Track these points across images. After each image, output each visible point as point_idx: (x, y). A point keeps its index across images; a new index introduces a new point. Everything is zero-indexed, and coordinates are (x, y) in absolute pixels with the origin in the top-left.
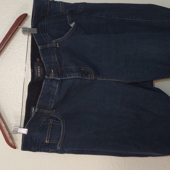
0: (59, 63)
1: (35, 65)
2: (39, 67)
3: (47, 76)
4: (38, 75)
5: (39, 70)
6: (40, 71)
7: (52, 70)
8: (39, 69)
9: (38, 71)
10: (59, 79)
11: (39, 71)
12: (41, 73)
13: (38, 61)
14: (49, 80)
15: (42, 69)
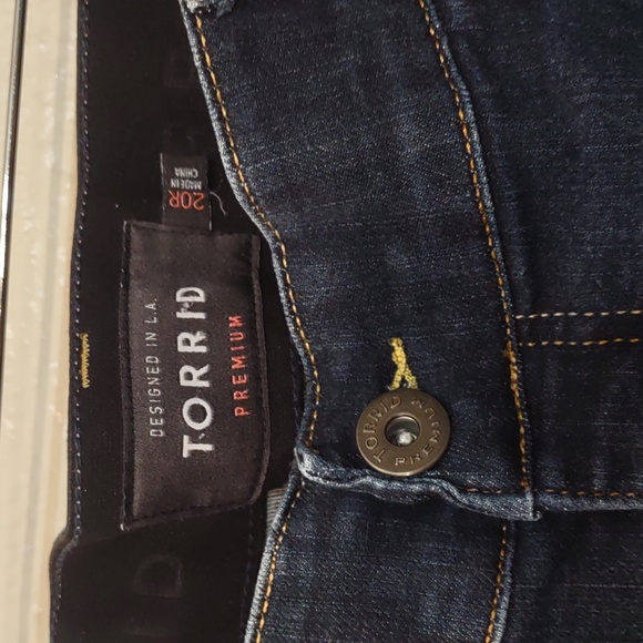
0: (514, 231)
1: (135, 259)
2: (190, 298)
3: (320, 450)
4: (175, 430)
5: (191, 343)
6: (215, 359)
7: (399, 355)
8: (192, 326)
9: (173, 361)
10: (524, 508)
11: (195, 360)
12: (218, 394)
13: (177, 201)
14: (346, 524)
15: (249, 326)
